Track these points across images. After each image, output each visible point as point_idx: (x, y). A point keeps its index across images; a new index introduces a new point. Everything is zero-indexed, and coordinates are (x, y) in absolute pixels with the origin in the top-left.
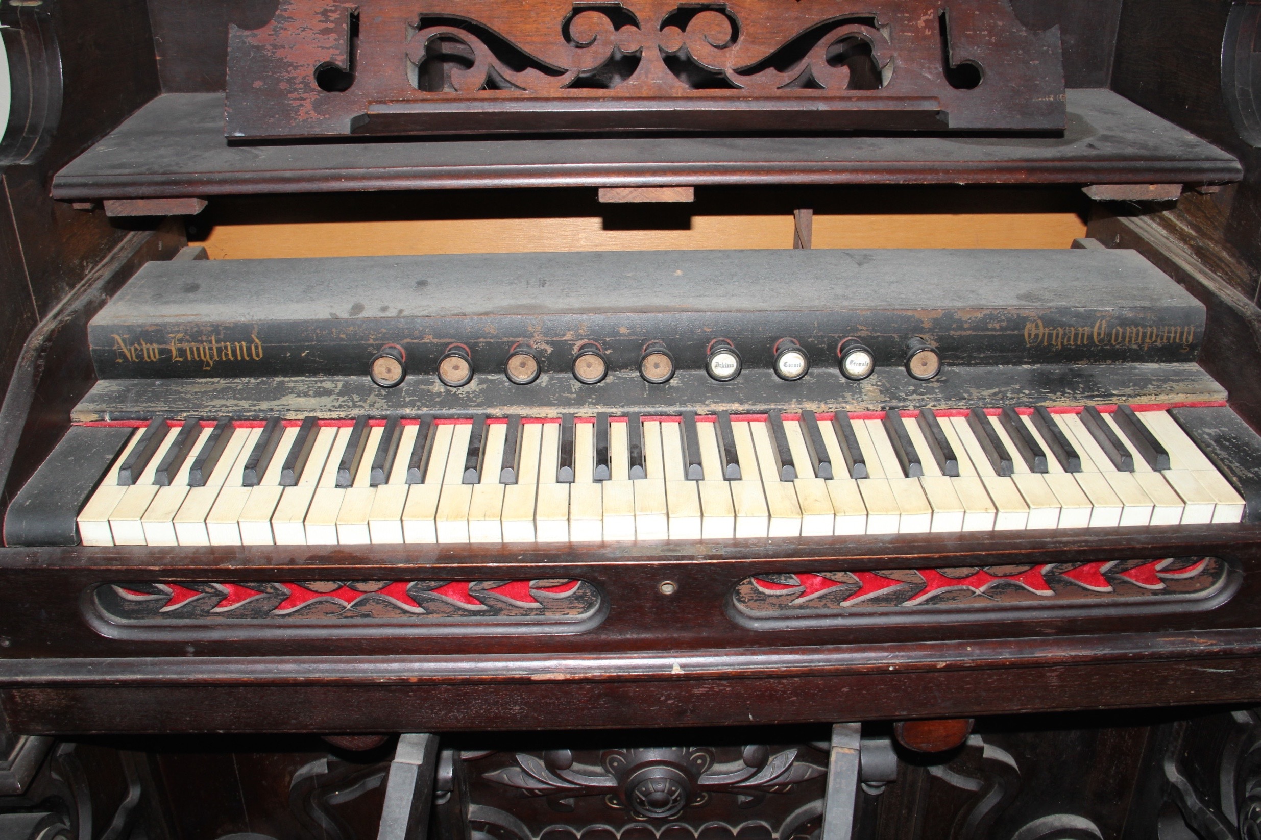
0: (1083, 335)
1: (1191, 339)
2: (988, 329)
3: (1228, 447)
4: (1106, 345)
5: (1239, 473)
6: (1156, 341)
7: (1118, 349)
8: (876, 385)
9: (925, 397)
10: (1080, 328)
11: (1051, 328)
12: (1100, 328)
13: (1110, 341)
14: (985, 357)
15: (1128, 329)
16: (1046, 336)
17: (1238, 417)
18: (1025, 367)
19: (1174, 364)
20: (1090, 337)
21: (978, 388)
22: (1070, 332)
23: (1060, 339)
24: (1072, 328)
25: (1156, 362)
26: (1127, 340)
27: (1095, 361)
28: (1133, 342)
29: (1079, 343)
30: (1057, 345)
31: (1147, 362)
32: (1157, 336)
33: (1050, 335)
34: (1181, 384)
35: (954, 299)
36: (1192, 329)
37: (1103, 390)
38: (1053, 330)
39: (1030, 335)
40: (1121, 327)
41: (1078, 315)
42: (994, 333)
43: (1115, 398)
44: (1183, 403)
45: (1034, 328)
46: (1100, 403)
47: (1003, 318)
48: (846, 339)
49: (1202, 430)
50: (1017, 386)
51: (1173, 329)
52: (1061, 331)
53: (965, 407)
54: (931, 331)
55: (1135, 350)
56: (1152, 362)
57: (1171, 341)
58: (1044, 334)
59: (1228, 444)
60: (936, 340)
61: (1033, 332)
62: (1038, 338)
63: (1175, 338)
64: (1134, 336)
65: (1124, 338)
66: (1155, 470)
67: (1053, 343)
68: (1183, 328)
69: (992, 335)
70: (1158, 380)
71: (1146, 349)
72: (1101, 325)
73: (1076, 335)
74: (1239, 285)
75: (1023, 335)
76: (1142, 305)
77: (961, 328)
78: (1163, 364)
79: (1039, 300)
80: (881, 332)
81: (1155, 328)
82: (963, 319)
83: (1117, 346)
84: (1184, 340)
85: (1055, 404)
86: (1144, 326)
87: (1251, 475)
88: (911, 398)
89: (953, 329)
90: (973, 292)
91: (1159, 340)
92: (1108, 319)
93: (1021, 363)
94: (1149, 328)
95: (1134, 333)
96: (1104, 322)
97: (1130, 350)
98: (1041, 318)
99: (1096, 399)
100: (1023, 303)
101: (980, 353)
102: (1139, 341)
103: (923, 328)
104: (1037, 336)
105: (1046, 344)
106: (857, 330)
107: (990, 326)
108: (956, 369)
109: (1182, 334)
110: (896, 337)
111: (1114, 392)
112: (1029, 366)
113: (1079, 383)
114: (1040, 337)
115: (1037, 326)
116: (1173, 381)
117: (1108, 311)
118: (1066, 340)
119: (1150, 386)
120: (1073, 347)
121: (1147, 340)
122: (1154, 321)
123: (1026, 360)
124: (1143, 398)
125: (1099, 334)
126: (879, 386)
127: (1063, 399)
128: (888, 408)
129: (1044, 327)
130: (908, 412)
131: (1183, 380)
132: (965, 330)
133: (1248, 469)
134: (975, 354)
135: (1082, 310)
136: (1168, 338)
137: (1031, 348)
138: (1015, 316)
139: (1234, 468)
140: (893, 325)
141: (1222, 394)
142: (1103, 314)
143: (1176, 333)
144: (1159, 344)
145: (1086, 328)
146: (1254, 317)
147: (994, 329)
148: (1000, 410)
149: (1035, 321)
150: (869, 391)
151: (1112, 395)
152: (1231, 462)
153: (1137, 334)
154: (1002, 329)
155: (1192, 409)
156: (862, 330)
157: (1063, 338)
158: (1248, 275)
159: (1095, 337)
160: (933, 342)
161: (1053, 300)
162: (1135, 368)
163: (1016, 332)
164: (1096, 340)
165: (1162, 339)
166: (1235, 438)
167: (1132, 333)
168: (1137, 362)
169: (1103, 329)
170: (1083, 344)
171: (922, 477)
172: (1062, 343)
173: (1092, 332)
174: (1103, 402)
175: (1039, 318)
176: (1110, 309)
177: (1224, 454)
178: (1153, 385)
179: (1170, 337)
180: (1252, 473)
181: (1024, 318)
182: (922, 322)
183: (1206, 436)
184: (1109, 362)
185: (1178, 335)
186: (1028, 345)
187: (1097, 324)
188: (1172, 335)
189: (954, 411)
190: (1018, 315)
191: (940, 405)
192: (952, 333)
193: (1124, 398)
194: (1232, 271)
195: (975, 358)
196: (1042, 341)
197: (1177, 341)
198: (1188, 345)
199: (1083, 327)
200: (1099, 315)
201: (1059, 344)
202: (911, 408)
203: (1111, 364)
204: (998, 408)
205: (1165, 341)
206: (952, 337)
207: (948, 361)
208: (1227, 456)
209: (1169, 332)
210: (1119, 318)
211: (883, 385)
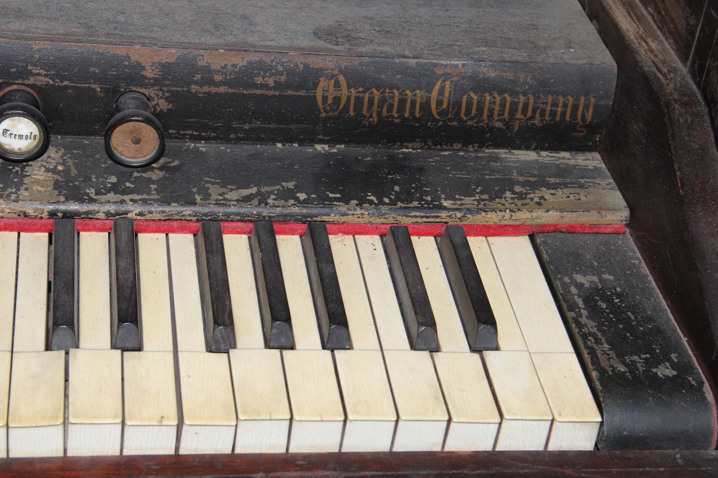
0: (413, 102)
1: (589, 116)
2: (255, 86)
3: (603, 311)
4: (451, 120)
5: (604, 364)
6: (533, 117)
7: (471, 127)
8: (54, 171)
9: (127, 198)
10: (408, 92)
11: (361, 89)
12: (441, 93)
13: (458, 114)
14: (251, 129)
15: (488, 97)
16: (352, 102)
17: (639, 255)
18: (319, 147)
19: (563, 154)
20: (426, 106)
21: (224, 185)
22: (392, 98)
23: (375, 107)
24: (395, 91)
25: (534, 150)
26: (486, 113)
27: (435, 144)
28: (496, 118)
29: (407, 115)
30: (371, 116)
31: (520, 148)
32: (534, 110)
33: (359, 101)
34: (559, 192)
35: (206, 31)
36: (593, 101)
37: (429, 198)
38: (364, 92)
39: (325, 99)
40: (476, 93)
41: (405, 70)
42: (265, 92)
43: (444, 214)
44: (555, 225)
45: (332, 89)
46: (419, 220)
47: (280, 68)
48: (8, 89)
49: (571, 278)
50: (291, 185)
51: (561, 99)
52: (377, 94)
53: (194, 219)
54: (156, 82)
55: (499, 129)
56: (528, 148)
57: (558, 118)
58: (349, 98)
59: (604, 306)
60: (167, 99)
61: (331, 94)
62: (339, 105)
63: (564, 114)
64: (497, 107)
65: (480, 109)
66: (473, 350)
67: (365, 112)
68: (578, 99)
69: (262, 95)
70: (523, 184)
71: (516, 129)
72: (443, 88)
73: (402, 102)
74: (672, 34)
75: (315, 98)
76: (514, 58)
77: (209, 81)
78: (544, 153)
79: (349, 38)
80: (71, 81)
81: (531, 96)
82: (213, 67)
83: (469, 123)
84: (579, 117)
85: (344, 219)
86: (514, 93)
87: (622, 368)
88: (103, 198)
89: (196, 83)
90: (245, 17)
91: (538, 116)
92: (456, 79)
93: (312, 141)
94: (521, 96)
95: (498, 103)
96: (448, 83)
97: (492, 129)
98: (343, 72)
99: (413, 214)
100: (320, 44)
101: (244, 123)
102: (506, 116)
103: (146, 77)
104: (337, 100)
105: (352, 113)
106: (30, 73)
107: (259, 80)
108: (202, 147)
109: (575, 108)
110: (99, 89)
111: (445, 204)
112: (326, 147)
113: (395, 182)
114: (343, 102)
115: (337, 85)
116: (549, 186)
117: (457, 66)
118: (385, 109)
119: (508, 194)
120: (397, 121)
121: (519, 115)
122: (531, 86)
123: (321, 137)
124: (490, 215)
125: (439, 103)
126: (58, 173)
127: (359, 211)
128: (60, 215)
129: (349, 87)
130: (95, 222)
131: (566, 185)
132: (218, 84)
133: (621, 356)
134: (235, 124)
135: (412, 62)
136: (553, 114)
137: (328, 119)
138: (301, 67)
139: (599, 353)
140: (91, 69)
141: (619, 214)
142: (448, 71)
143: (565, 105)
144: (537, 122)
145: (418, 92)
146: (676, 96)
147: (265, 86)
148: (251, 226)
149: (333, 76)
150: (37, 182)
151: (441, 208)
152: (598, 342)
153: (503, 105)
154: (278, 86)
155: (569, 236)
156: (39, 74)
157: (380, 106)
158: (684, 21)
159: (433, 106)
160: (162, 102)
161: (371, 41)
162: (497, 159)
163: (302, 93)
164: (434, 112)
165: (543, 115)
166: (618, 296)
167: (494, 103)
168: (503, 148)
169: (447, 94)
170: (415, 118)
171: (72, 351)
172: (379, 114)
173: (429, 100)
174: (425, 220)
175: (341, 71)
176: (460, 63)
177: (591, 325)
178: (514, 193)
179: (556, 112)
180: (626, 364)
181: (317, 70)
182: (143, 68)
183: (573, 290)
184: (457, 146)
185: (569, 109)
186: (323, 115)
187: (437, 87)
188: (560, 109)
189: (175, 224)
190: (306, 66)
191: (151, 212)
192: (194, 88)
193: (459, 215)
194: (666, 10)
195: (235, 131)
196: (346, 109)
197: (568, 118)
198: (585, 126)
199: (413, 90)
200: (440, 72)
201: (375, 115)
202: (102, 216)
203: (460, 150)
204: (250, 221)
205: (547, 117)
206: (195, 95)
207: (189, 132)
208: (595, 330)
209: (555, 104)
210: (473, 78)
211: (67, 172)
